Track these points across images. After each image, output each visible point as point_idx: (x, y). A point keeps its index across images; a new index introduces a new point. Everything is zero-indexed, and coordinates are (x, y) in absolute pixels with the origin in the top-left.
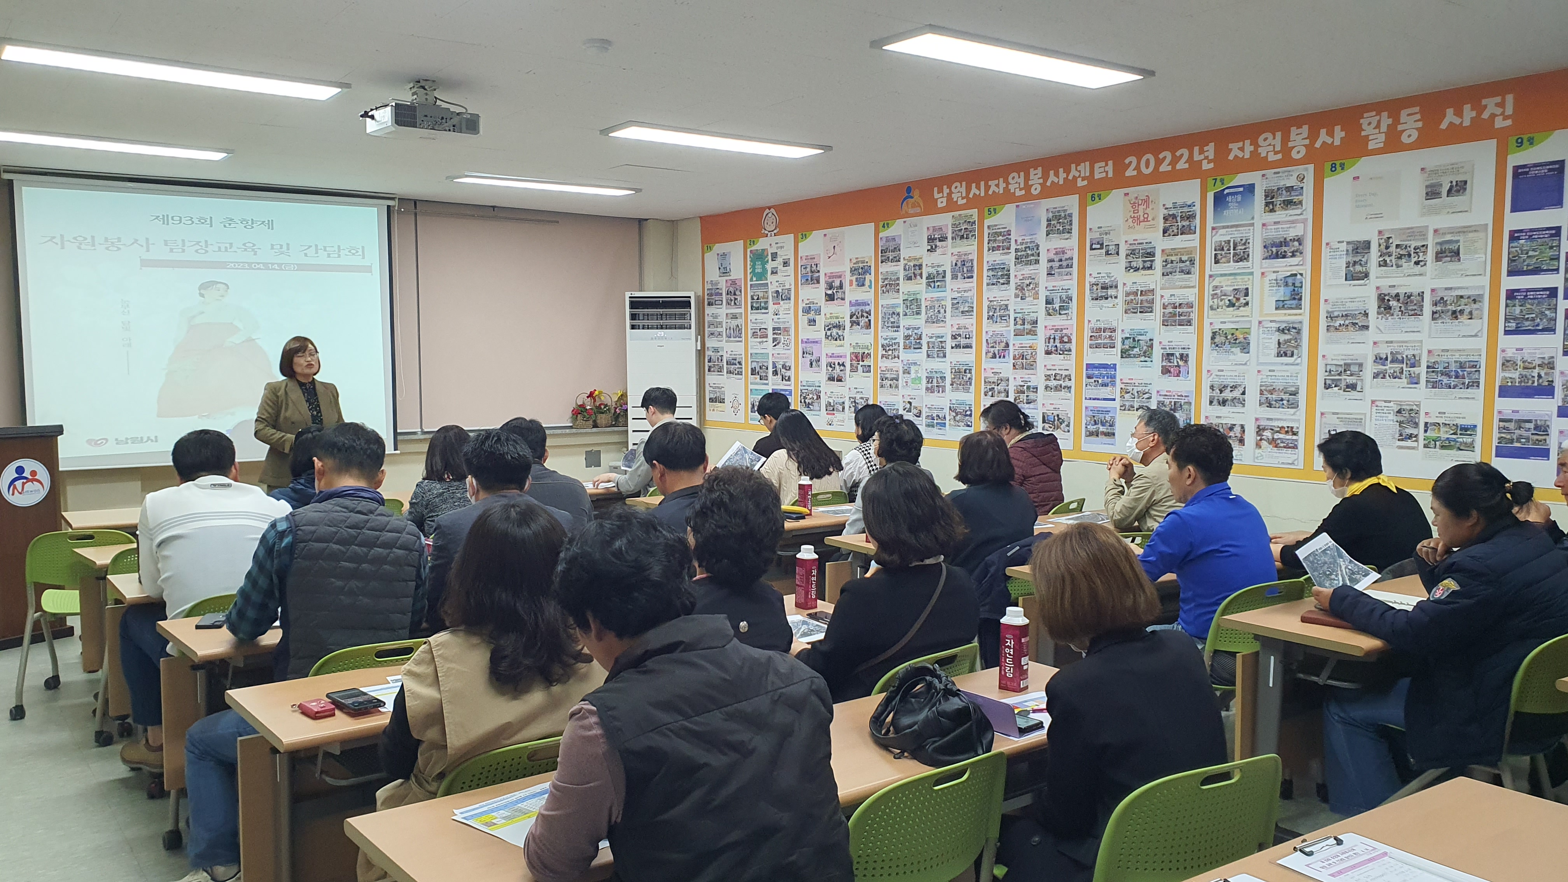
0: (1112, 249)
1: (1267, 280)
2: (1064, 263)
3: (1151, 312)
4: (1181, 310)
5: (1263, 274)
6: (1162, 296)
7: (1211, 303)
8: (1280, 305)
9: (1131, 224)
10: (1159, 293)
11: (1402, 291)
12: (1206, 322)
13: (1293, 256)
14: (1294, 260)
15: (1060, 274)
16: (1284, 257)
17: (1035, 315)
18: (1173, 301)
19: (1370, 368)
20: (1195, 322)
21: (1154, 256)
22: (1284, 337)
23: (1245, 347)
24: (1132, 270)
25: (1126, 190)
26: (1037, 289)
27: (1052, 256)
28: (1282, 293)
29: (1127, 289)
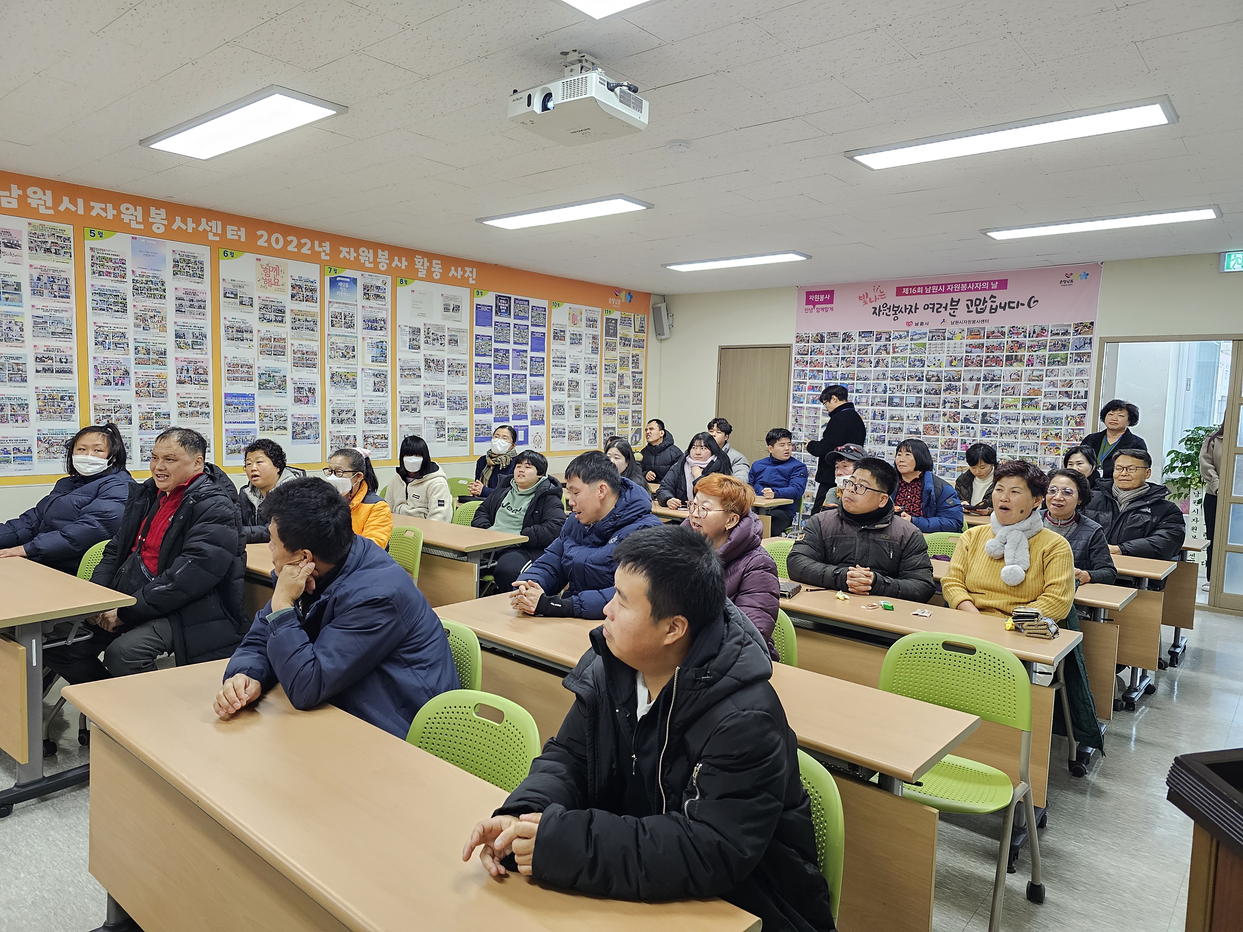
0: (246, 300)
1: (366, 342)
2: (196, 304)
3: (284, 355)
4: (308, 356)
5: (363, 338)
6: (292, 345)
7: (330, 354)
8: (374, 360)
9: (264, 285)
10: (289, 341)
11: (435, 358)
12: (327, 367)
13: (381, 330)
14: (382, 333)
15: (191, 312)
16: (376, 330)
17: (163, 347)
18: (301, 349)
19: (423, 400)
20: (319, 366)
21: (284, 313)
22: (377, 380)
23: (354, 386)
24: (265, 321)
25: (259, 256)
26: (164, 322)
27: (181, 294)
28: (375, 352)
29: (262, 335)
